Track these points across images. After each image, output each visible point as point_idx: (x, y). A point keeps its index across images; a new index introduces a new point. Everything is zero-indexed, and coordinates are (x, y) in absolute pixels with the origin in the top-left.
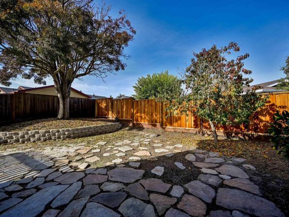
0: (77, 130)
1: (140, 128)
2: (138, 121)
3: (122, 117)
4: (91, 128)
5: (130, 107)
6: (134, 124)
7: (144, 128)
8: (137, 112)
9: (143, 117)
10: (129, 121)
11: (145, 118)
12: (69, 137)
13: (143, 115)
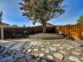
0: (45, 37)
1: (73, 39)
2: (72, 36)
3: (64, 33)
4: (50, 37)
5: (68, 29)
6: (70, 37)
7: (75, 40)
8: (71, 31)
9: (75, 34)
10: (67, 35)
11: (76, 34)
12: (43, 39)
13: (74, 33)
